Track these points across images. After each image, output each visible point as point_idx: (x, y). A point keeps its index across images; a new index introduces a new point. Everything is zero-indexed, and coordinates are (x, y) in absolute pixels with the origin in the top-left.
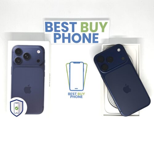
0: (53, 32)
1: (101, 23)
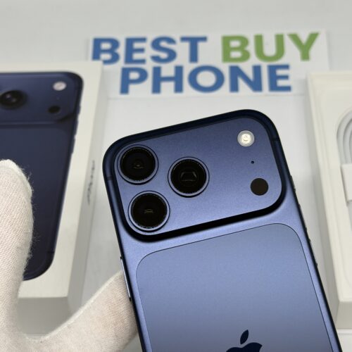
0: (121, 63)
1: (295, 38)
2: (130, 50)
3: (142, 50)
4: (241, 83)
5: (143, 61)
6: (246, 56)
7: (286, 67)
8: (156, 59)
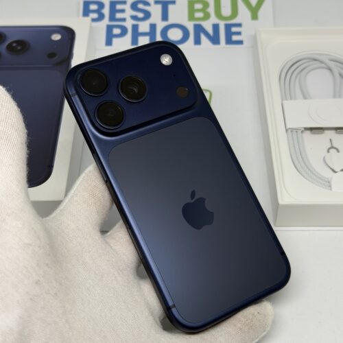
2: (113, 11)
3: (123, 11)
4: (203, 38)
5: (124, 20)
6: (207, 16)
7: (239, 25)
8: (134, 18)
